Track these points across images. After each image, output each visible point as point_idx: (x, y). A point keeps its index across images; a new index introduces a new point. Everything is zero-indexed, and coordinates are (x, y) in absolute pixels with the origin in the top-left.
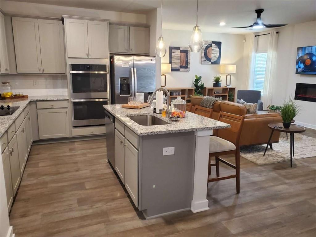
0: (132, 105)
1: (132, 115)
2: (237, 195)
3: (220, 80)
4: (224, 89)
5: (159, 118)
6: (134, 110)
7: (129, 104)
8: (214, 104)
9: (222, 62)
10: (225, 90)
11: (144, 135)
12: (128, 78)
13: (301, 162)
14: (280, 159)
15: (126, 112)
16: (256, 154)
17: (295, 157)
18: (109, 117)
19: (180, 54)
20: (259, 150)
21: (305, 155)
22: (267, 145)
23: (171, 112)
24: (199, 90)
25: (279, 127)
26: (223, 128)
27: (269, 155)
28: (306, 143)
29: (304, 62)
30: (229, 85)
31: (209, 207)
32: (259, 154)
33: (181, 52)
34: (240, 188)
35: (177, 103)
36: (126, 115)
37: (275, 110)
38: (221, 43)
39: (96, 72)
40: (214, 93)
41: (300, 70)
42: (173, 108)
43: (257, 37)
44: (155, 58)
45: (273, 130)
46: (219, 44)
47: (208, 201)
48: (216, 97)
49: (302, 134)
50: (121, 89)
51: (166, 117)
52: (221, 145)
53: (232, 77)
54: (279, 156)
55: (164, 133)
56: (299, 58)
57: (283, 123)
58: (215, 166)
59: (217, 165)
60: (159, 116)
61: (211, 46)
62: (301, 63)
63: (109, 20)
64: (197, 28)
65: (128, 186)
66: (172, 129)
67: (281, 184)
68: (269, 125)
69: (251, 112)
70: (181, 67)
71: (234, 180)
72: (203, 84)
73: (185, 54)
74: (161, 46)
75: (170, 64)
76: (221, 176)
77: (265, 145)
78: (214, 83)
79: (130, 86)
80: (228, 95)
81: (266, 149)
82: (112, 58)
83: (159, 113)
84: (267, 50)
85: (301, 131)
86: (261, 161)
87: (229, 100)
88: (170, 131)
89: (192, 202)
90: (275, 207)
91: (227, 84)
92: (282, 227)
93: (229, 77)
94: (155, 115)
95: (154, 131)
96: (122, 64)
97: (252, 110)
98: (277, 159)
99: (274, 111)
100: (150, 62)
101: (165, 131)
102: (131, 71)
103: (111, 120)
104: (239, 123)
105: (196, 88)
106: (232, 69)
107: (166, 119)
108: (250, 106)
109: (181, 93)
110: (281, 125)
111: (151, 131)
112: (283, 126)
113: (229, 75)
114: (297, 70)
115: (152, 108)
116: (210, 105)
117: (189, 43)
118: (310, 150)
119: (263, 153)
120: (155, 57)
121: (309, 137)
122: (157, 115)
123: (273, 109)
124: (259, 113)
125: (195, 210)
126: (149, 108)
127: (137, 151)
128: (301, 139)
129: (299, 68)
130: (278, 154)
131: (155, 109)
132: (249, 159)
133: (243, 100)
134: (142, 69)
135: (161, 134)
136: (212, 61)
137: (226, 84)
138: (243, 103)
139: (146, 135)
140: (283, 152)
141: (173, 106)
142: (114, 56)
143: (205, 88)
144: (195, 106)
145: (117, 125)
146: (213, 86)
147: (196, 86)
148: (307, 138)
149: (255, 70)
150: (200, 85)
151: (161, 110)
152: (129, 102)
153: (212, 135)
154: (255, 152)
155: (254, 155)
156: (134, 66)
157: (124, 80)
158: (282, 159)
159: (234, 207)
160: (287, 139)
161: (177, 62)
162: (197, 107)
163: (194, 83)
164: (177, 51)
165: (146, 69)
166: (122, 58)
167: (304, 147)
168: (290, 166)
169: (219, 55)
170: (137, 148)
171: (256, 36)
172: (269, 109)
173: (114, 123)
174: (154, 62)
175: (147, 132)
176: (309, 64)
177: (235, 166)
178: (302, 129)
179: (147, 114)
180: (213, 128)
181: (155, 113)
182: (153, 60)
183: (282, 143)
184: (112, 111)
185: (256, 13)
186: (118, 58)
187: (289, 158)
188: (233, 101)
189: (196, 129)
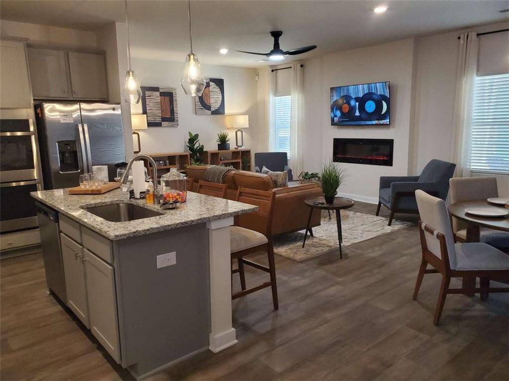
0: (88, 187)
1: (90, 206)
2: (275, 313)
3: (227, 139)
4: (233, 153)
5: (141, 206)
6: (92, 196)
7: (83, 187)
8: (225, 176)
9: (227, 110)
10: (236, 154)
11: (121, 239)
12: (74, 142)
13: (352, 250)
14: (326, 249)
15: (78, 201)
16: (292, 246)
17: (345, 243)
18: (46, 213)
19: (159, 98)
20: (295, 239)
21: (356, 238)
22: (305, 230)
23: (162, 195)
24: (197, 156)
25: (319, 203)
26: (248, 212)
27: (309, 245)
28: (355, 222)
29: (340, 108)
30: (241, 147)
31: (236, 339)
32: (297, 245)
33: (160, 96)
34: (278, 300)
35: (171, 179)
36: (80, 207)
37: (310, 178)
38: (223, 82)
39: (8, 134)
40: (221, 160)
41: (336, 119)
42: (165, 187)
43: (275, 72)
44: (119, 106)
45: (312, 208)
46: (220, 83)
47: (234, 329)
48: (226, 165)
49: (348, 210)
50: (62, 162)
51: (154, 203)
52: (246, 239)
53: (244, 134)
54: (323, 244)
55: (156, 231)
56: (333, 102)
57: (324, 197)
58: (238, 273)
59: (241, 271)
60: (141, 202)
61: (209, 86)
62: (336, 109)
63: (27, 39)
64: (192, 57)
65: (96, 331)
66: (169, 223)
67: (332, 286)
68: (306, 202)
69: (279, 185)
70: (164, 119)
71: (268, 290)
72: (203, 146)
73: (167, 99)
74: (132, 84)
75: (145, 115)
76: (248, 288)
77: (303, 232)
78: (218, 144)
79: (78, 154)
80: (240, 161)
81: (305, 237)
82: (38, 108)
83: (141, 198)
84: (290, 92)
85: (349, 206)
86: (300, 256)
87: (243, 169)
88: (166, 226)
89: (210, 337)
90: (330, 321)
91: (239, 145)
92: (343, 347)
93: (239, 133)
94: (133, 201)
95: (139, 229)
96: (59, 117)
97: (280, 181)
98: (322, 250)
99: (308, 180)
100: (111, 112)
101: (158, 228)
102: (78, 129)
103: (51, 218)
104: (268, 203)
105: (191, 153)
106: (243, 121)
107: (156, 207)
108: (277, 176)
109: (167, 162)
110: (322, 200)
111: (134, 230)
112: (324, 201)
113: (239, 130)
114: (333, 120)
115: (125, 189)
116: (218, 179)
117: (182, 82)
118: (361, 232)
119: (302, 243)
120: (119, 103)
121: (358, 213)
122: (137, 201)
123: (306, 177)
124: (291, 185)
125: (216, 348)
126: (119, 190)
127: (111, 268)
128: (348, 217)
129: (336, 116)
130: (322, 243)
131: (132, 193)
132: (284, 254)
133: (265, 168)
134: (99, 125)
135: (153, 233)
136: (213, 109)
137: (237, 145)
138: (266, 173)
139: (125, 237)
140: (327, 239)
141: (164, 184)
142: (43, 104)
143: (206, 152)
144: (198, 182)
145: (63, 225)
146: (217, 149)
147: (191, 149)
148: (355, 214)
149: (276, 122)
150: (198, 148)
151: (144, 192)
152: (81, 184)
153: (233, 224)
154: (291, 243)
155: (290, 247)
156: (82, 120)
157: (66, 144)
158: (328, 248)
159: (273, 332)
160: (330, 218)
161: (156, 111)
162: (201, 182)
163: (188, 145)
164: (154, 94)
165: (106, 125)
166: (58, 106)
167: (353, 228)
168: (340, 257)
169: (221, 99)
170: (109, 262)
171: (273, 71)
172: (301, 178)
173: (57, 224)
174: (118, 112)
175: (127, 232)
176: (347, 110)
177: (269, 268)
178: (349, 204)
179: (118, 202)
180: (234, 215)
181: (134, 198)
182: (117, 109)
183: (324, 226)
184: (51, 203)
185: (272, 37)
186: (51, 106)
187: (336, 246)
188: (249, 170)
189: (209, 218)
